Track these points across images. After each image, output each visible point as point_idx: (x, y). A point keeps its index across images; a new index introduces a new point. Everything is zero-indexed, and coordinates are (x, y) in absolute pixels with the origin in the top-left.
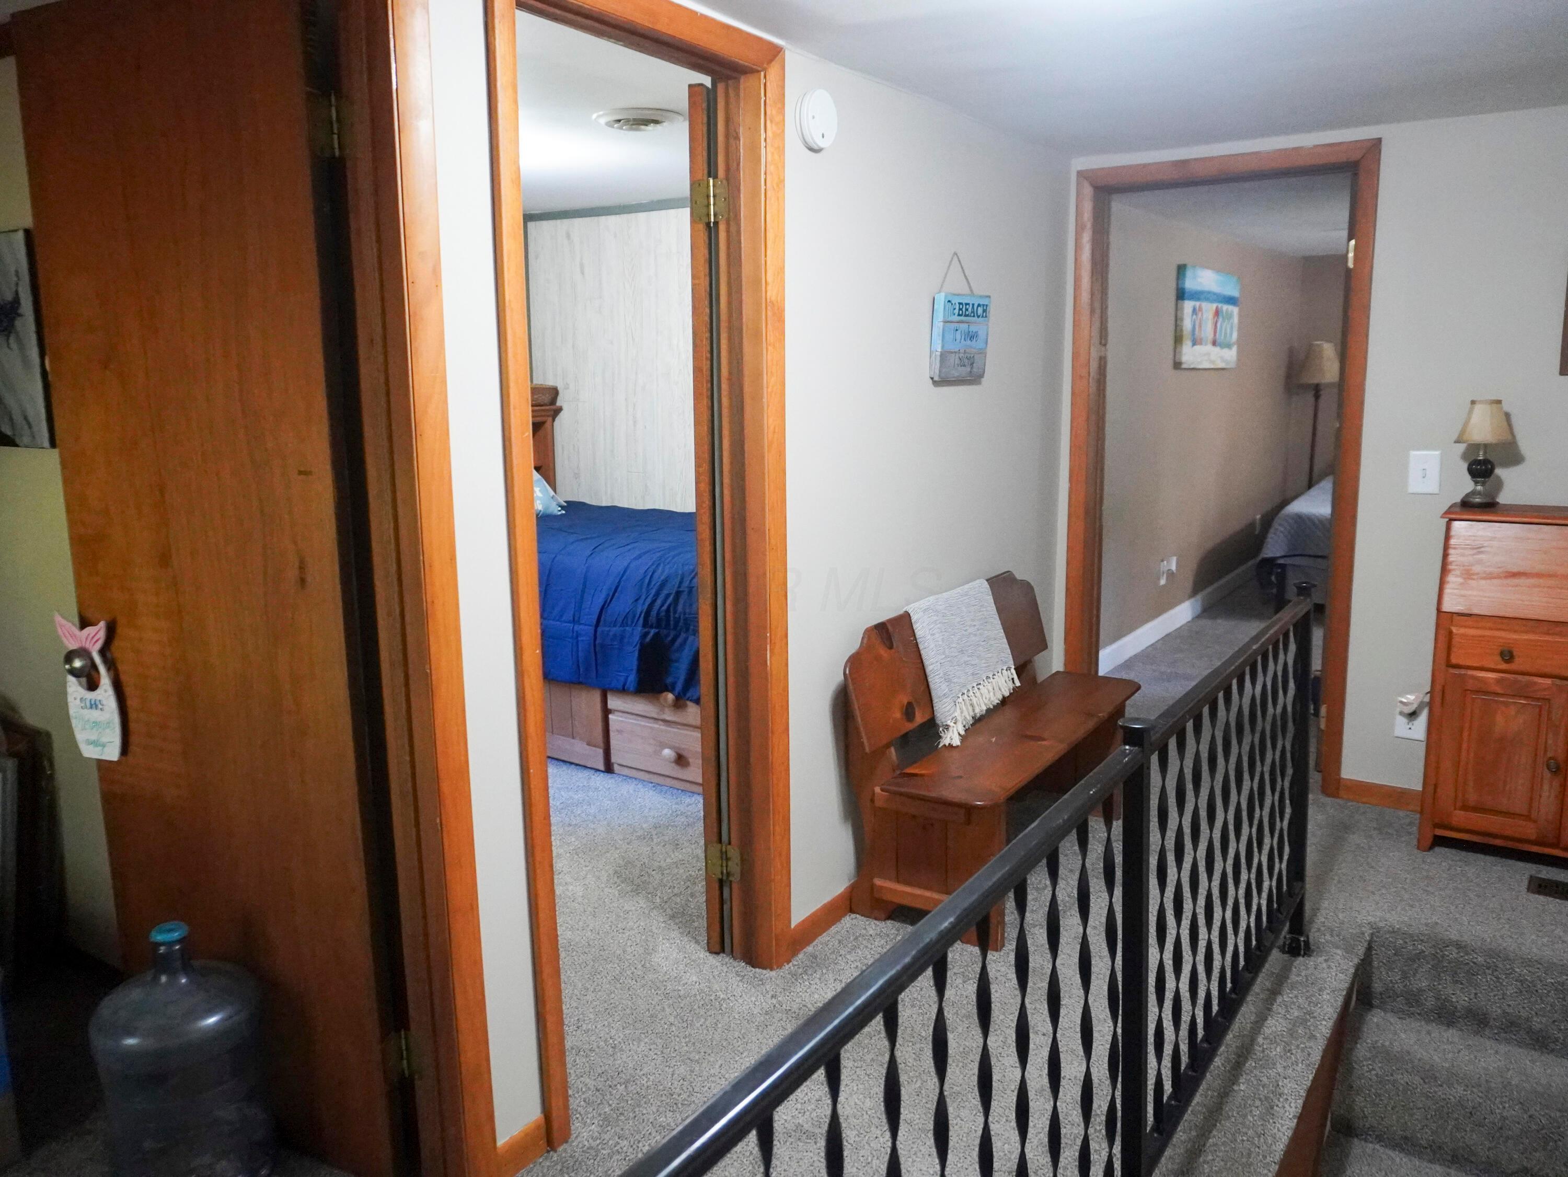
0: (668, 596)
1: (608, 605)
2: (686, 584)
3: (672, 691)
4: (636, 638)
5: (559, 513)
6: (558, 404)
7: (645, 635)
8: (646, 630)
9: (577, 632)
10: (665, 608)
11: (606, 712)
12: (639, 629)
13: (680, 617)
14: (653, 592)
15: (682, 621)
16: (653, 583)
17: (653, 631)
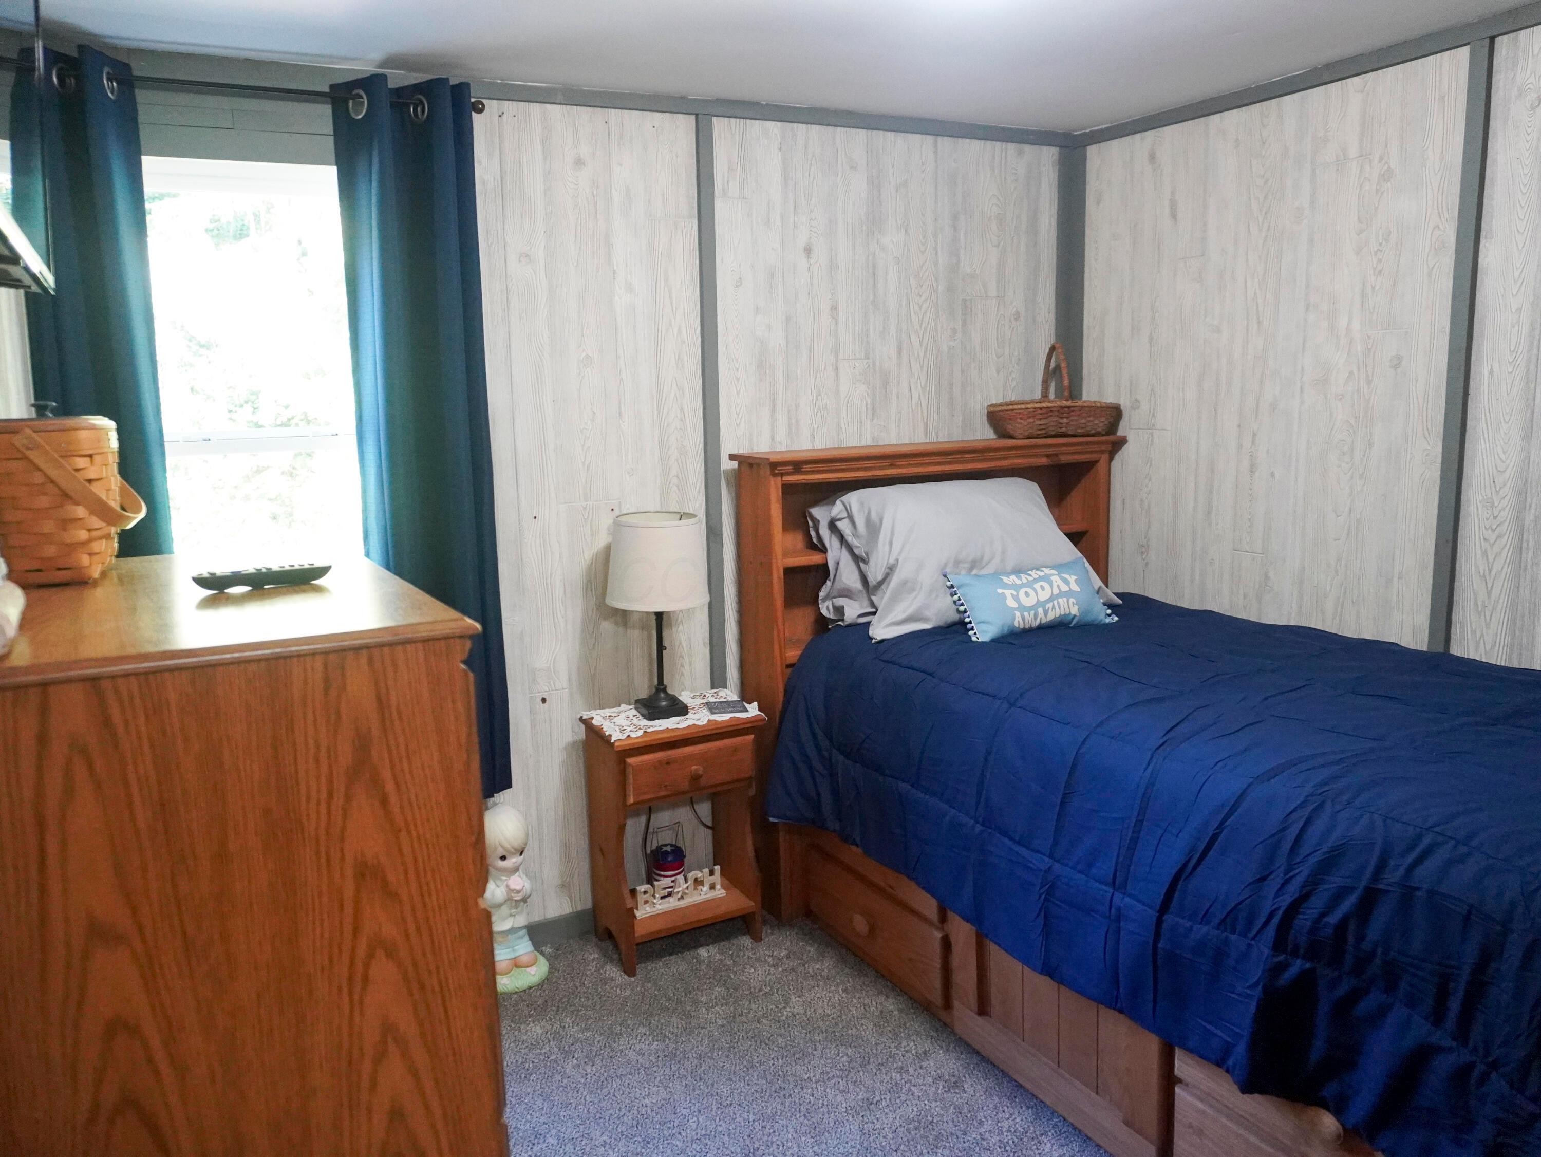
0: (1340, 894)
1: (1195, 867)
2: (1393, 876)
3: (1338, 1112)
4: (1256, 973)
5: (1108, 620)
6: (1120, 433)
7: (1277, 970)
8: (1282, 958)
9: (1119, 909)
10: (1333, 919)
11: (1169, 1081)
12: (1263, 949)
13: (1373, 954)
14: (1304, 872)
15: (1377, 961)
16: (1304, 850)
17: (1298, 966)
